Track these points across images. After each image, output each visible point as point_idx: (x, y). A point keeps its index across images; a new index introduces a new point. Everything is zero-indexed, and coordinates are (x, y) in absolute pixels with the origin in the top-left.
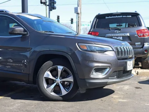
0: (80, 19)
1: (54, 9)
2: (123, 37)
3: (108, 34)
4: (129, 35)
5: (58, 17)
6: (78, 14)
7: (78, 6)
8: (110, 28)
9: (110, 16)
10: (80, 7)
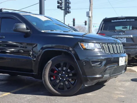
0: (91, 22)
1: (68, 13)
2: (127, 38)
3: (113, 36)
4: (132, 37)
5: (74, 20)
6: (90, 17)
7: (90, 11)
8: (116, 30)
9: (116, 20)
10: (91, 11)
